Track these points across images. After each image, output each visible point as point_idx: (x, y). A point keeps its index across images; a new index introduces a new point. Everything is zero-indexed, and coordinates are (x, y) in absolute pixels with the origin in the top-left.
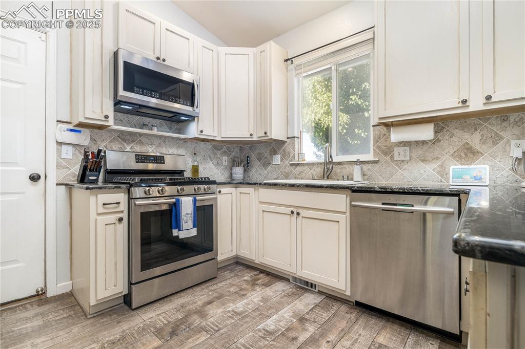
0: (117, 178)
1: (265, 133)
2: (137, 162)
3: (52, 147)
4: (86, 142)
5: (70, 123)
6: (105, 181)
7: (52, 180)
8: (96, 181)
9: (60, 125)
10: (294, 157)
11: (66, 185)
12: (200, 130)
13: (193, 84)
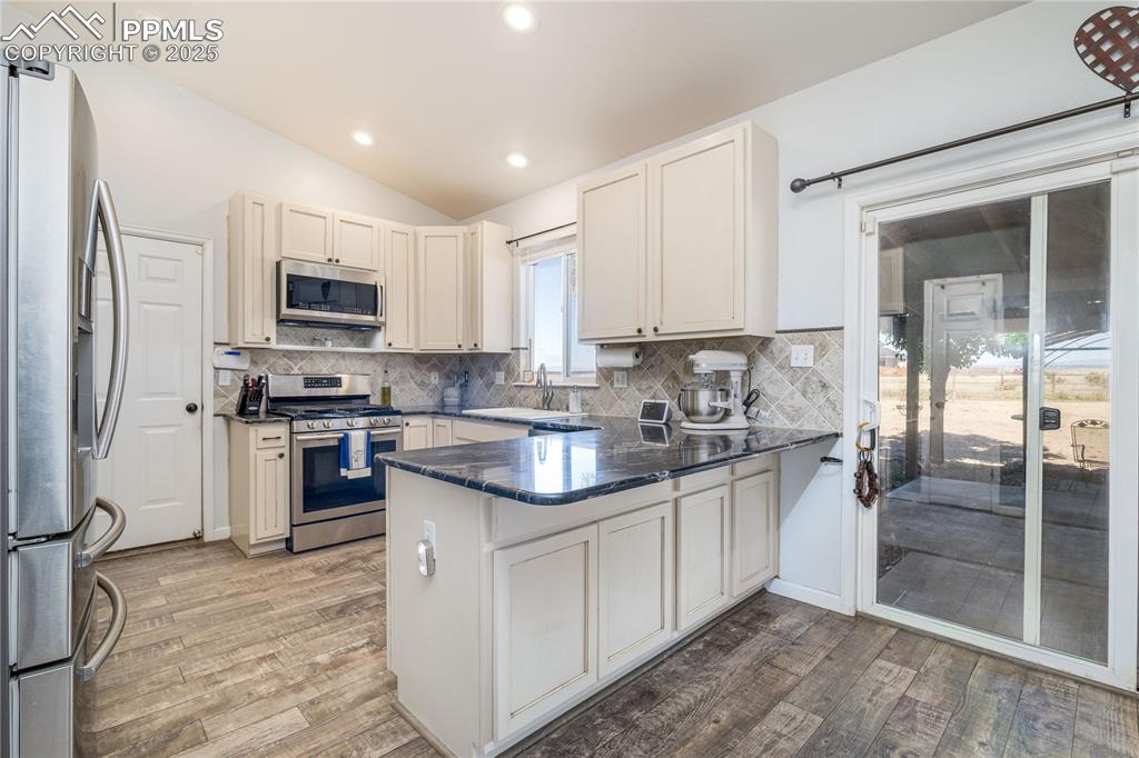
0: (281, 407)
1: (475, 345)
2: (306, 387)
3: (209, 372)
4: (246, 366)
5: (228, 344)
6: (268, 412)
7: (209, 411)
8: (256, 413)
9: (219, 348)
10: (519, 375)
11: (224, 416)
12: (388, 342)
13: (376, 286)
